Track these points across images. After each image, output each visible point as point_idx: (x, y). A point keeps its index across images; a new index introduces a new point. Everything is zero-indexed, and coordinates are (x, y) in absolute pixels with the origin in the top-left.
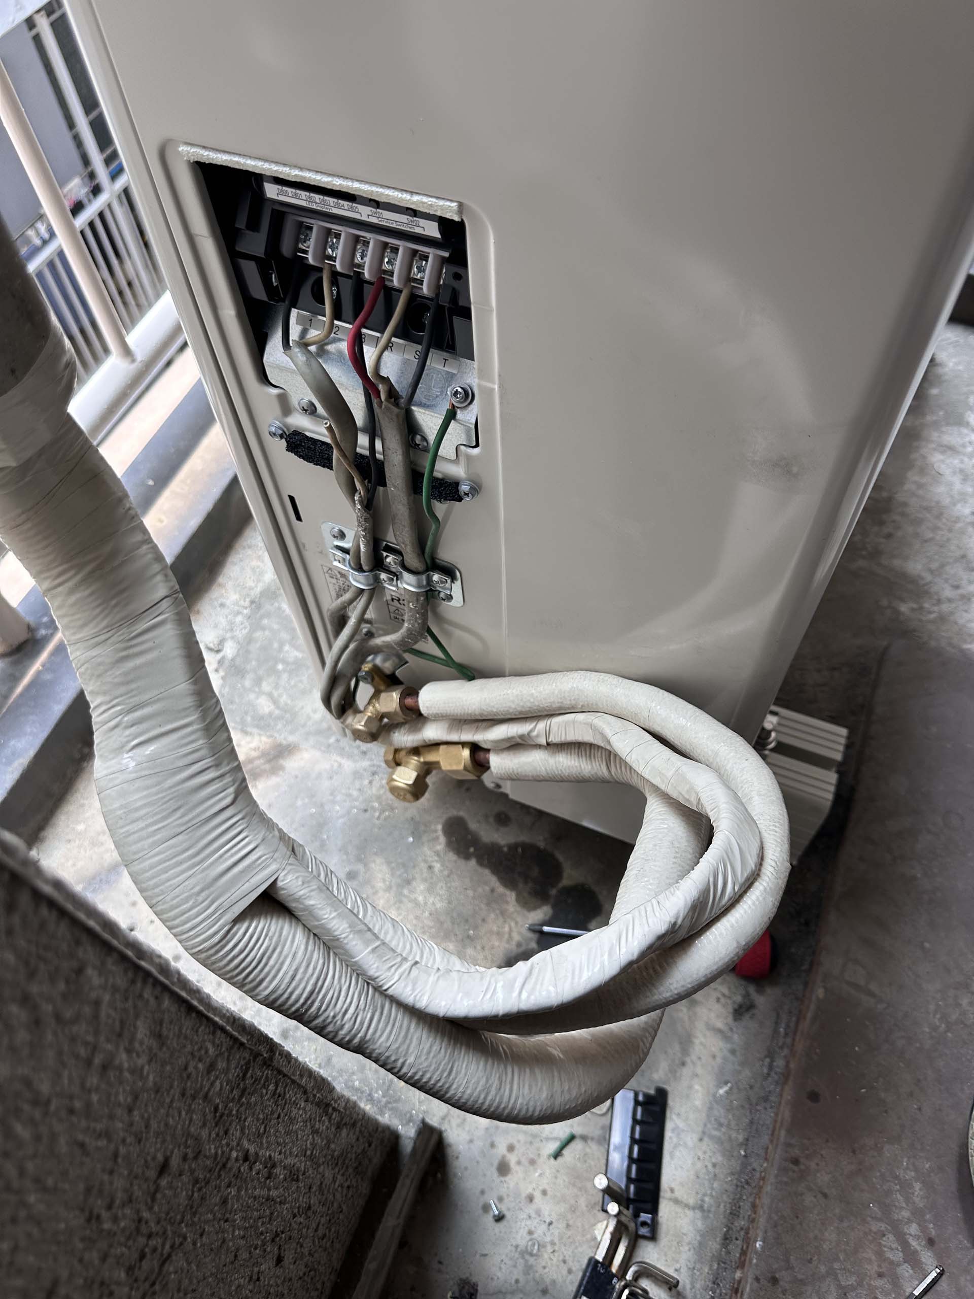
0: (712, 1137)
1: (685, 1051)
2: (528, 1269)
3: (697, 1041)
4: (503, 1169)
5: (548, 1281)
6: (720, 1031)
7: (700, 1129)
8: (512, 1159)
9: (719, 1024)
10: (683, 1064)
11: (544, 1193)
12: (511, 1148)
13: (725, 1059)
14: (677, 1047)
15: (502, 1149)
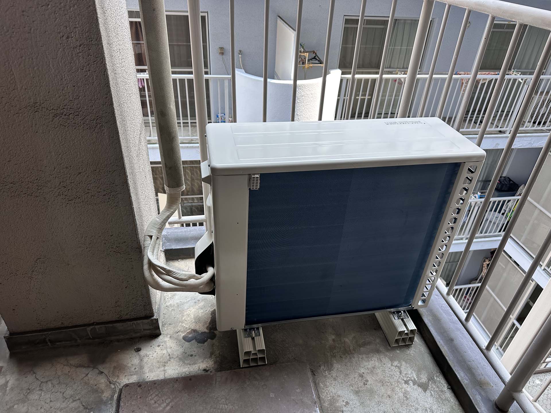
0: (178, 375)
1: (192, 364)
2: (144, 356)
3: (196, 365)
4: (159, 346)
5: (144, 360)
6: (199, 368)
7: (179, 372)
8: (161, 346)
9: (200, 368)
10: (190, 365)
11: (157, 353)
12: (163, 345)
13: (194, 371)
14: (193, 363)
15: (162, 344)
